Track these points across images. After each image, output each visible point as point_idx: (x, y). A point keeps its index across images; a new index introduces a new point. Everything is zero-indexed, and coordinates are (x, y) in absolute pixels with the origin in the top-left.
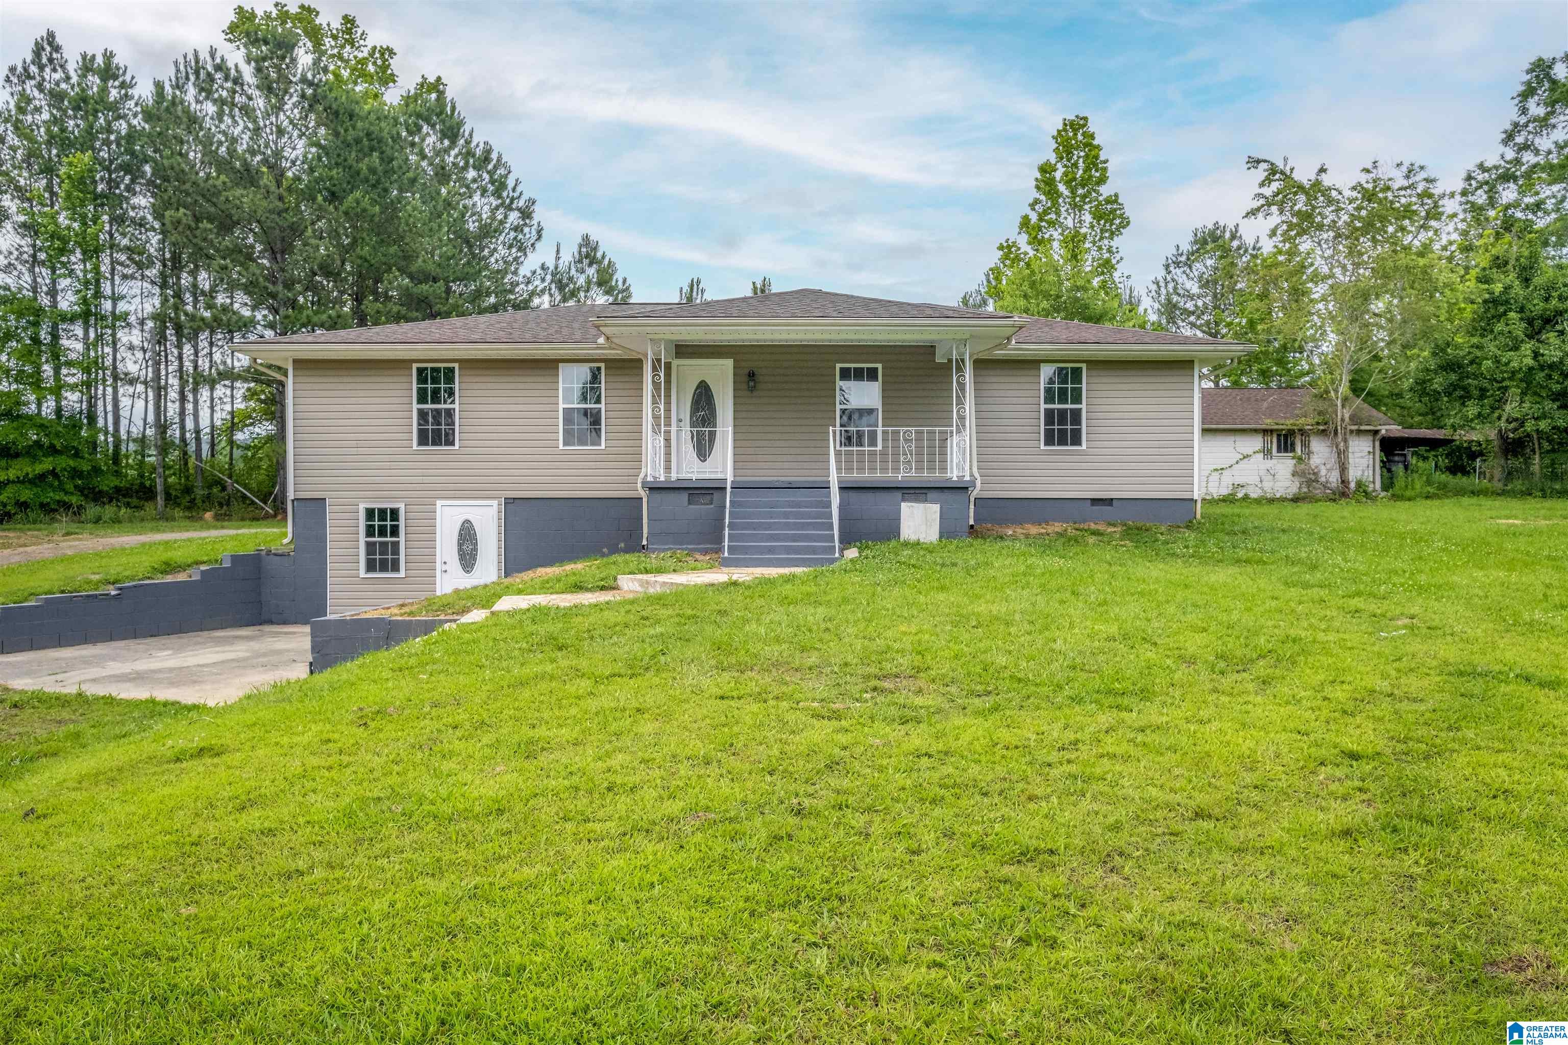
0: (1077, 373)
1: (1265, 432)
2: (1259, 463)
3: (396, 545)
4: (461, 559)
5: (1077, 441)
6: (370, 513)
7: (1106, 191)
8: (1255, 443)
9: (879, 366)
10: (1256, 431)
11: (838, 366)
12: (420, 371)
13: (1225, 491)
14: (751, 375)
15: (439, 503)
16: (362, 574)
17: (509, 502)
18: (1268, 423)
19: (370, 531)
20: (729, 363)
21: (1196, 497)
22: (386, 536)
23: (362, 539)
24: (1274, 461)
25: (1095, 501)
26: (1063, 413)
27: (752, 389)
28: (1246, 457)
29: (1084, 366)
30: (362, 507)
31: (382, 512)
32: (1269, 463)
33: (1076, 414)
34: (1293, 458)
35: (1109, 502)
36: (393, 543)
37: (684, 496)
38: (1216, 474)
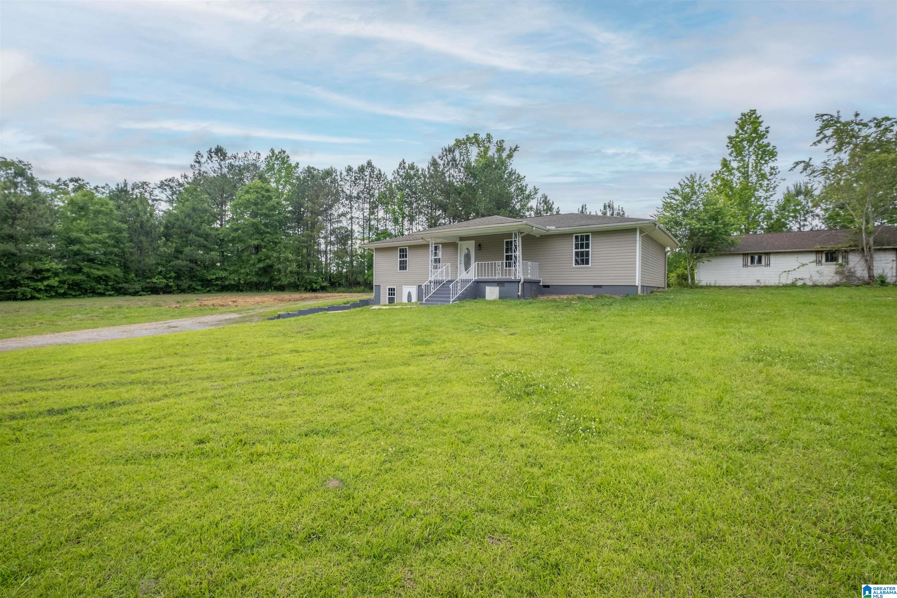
0: (587, 237)
1: (817, 252)
2: (813, 268)
3: (394, 298)
5: (587, 263)
6: (389, 290)
8: (812, 257)
10: (811, 252)
11: (505, 240)
12: (400, 249)
13: (789, 282)
14: (480, 245)
15: (404, 287)
17: (419, 286)
18: (818, 247)
19: (389, 294)
20: (473, 242)
21: (637, 284)
22: (392, 295)
23: (388, 296)
24: (823, 267)
25: (595, 286)
26: (582, 253)
27: (480, 249)
28: (803, 265)
29: (590, 234)
30: (387, 288)
31: (392, 289)
32: (820, 268)
33: (587, 253)
34: (835, 265)
35: (600, 286)
38: (785, 275)
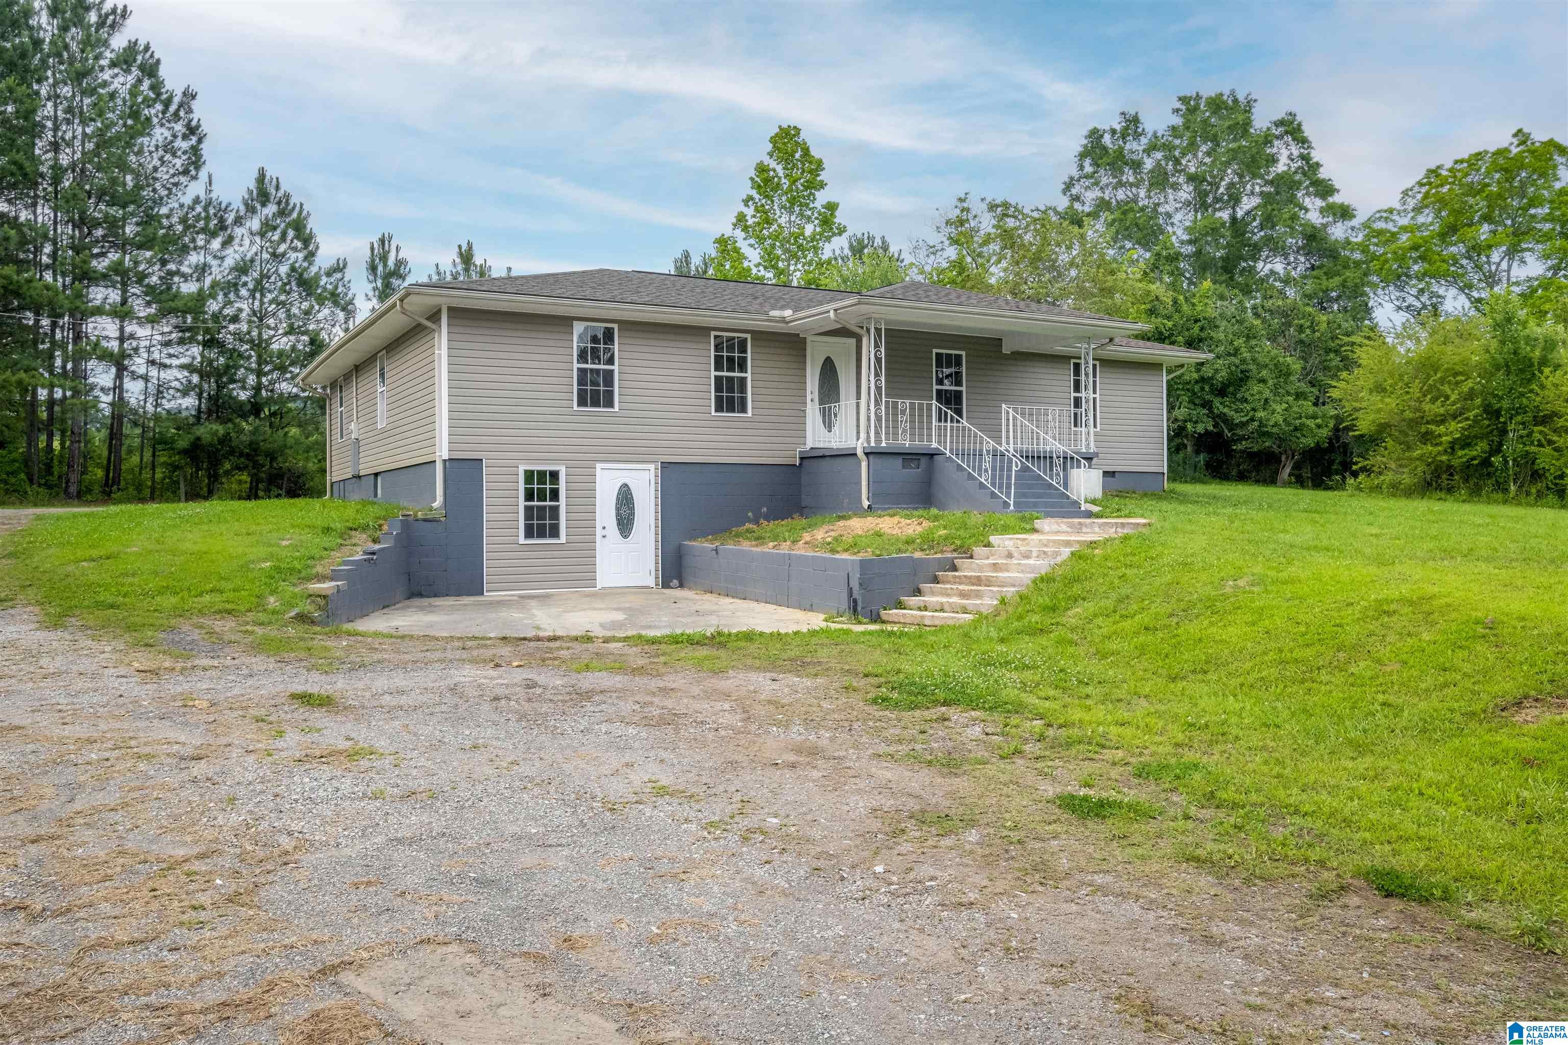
3: (555, 511)
4: (619, 524)
6: (529, 475)
7: (822, 198)
9: (963, 353)
11: (935, 351)
15: (599, 466)
16: (522, 540)
17: (665, 466)
19: (529, 496)
21: (1164, 471)
22: (545, 500)
23: (522, 503)
25: (1105, 474)
30: (521, 469)
31: (542, 474)
35: (1113, 474)
36: (551, 507)
37: (898, 462)
